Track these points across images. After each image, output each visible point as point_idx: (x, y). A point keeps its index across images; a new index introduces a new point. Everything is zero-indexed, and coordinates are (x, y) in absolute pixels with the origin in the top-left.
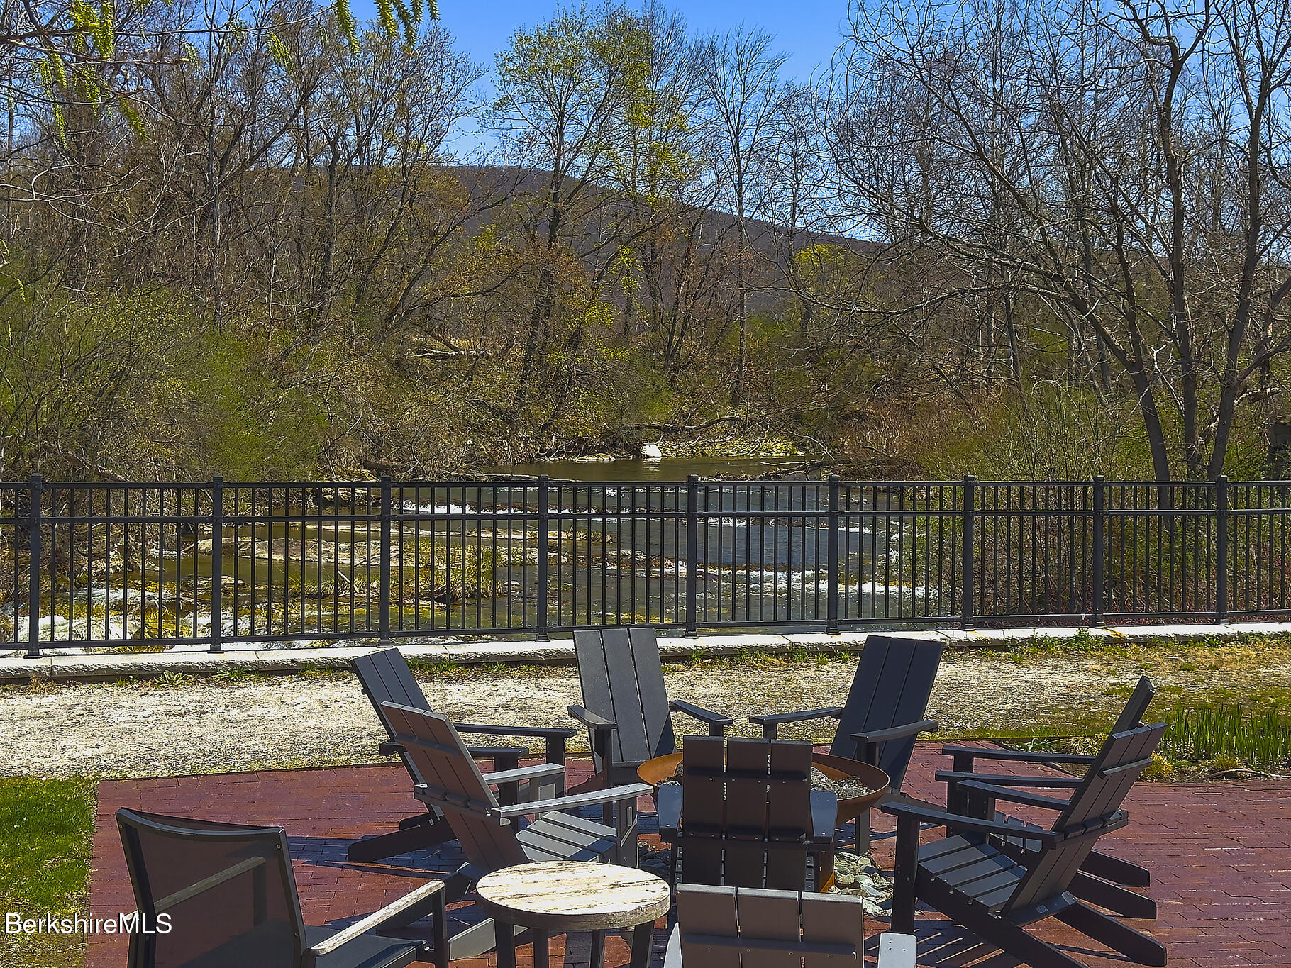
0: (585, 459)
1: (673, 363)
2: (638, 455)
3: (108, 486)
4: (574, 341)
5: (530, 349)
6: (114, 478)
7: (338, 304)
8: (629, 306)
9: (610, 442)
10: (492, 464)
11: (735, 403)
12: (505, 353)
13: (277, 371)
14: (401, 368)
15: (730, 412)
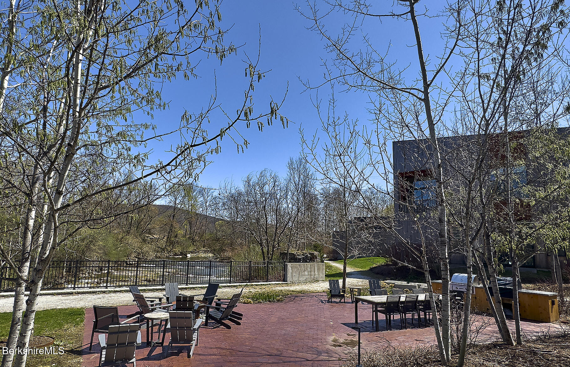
0: (176, 257)
1: (193, 241)
2: (186, 256)
3: (87, 261)
4: (176, 237)
5: (168, 237)
6: (88, 260)
7: (133, 229)
8: (186, 231)
9: (182, 254)
10: (160, 257)
11: (204, 247)
12: (163, 238)
13: (121, 241)
14: (144, 241)
15: (203, 249)
